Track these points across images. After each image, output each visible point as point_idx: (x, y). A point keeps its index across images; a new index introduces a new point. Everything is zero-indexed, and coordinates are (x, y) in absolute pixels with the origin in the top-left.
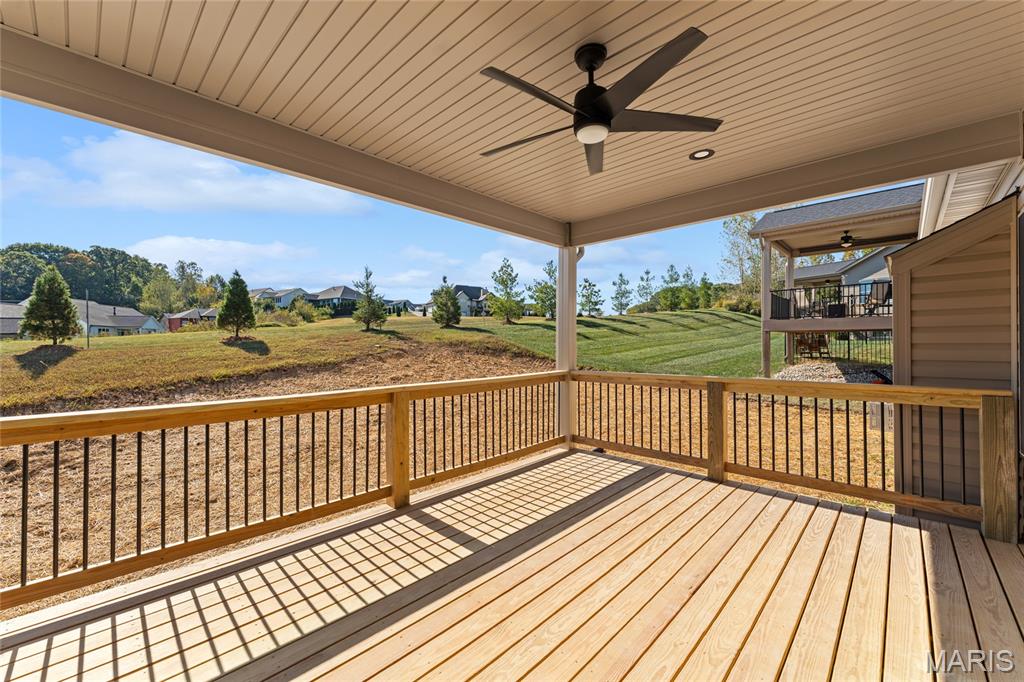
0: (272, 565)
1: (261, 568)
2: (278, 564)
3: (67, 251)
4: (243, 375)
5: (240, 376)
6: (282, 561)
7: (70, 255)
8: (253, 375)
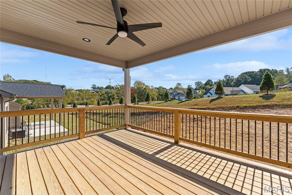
0: (269, 174)
1: (264, 172)
2: (271, 175)
3: (253, 72)
4: (252, 107)
5: (250, 107)
6: (273, 175)
7: (254, 73)
8: (255, 107)
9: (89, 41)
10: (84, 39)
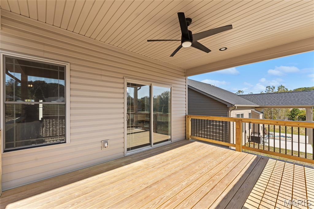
9: (226, 48)
10: (220, 50)
